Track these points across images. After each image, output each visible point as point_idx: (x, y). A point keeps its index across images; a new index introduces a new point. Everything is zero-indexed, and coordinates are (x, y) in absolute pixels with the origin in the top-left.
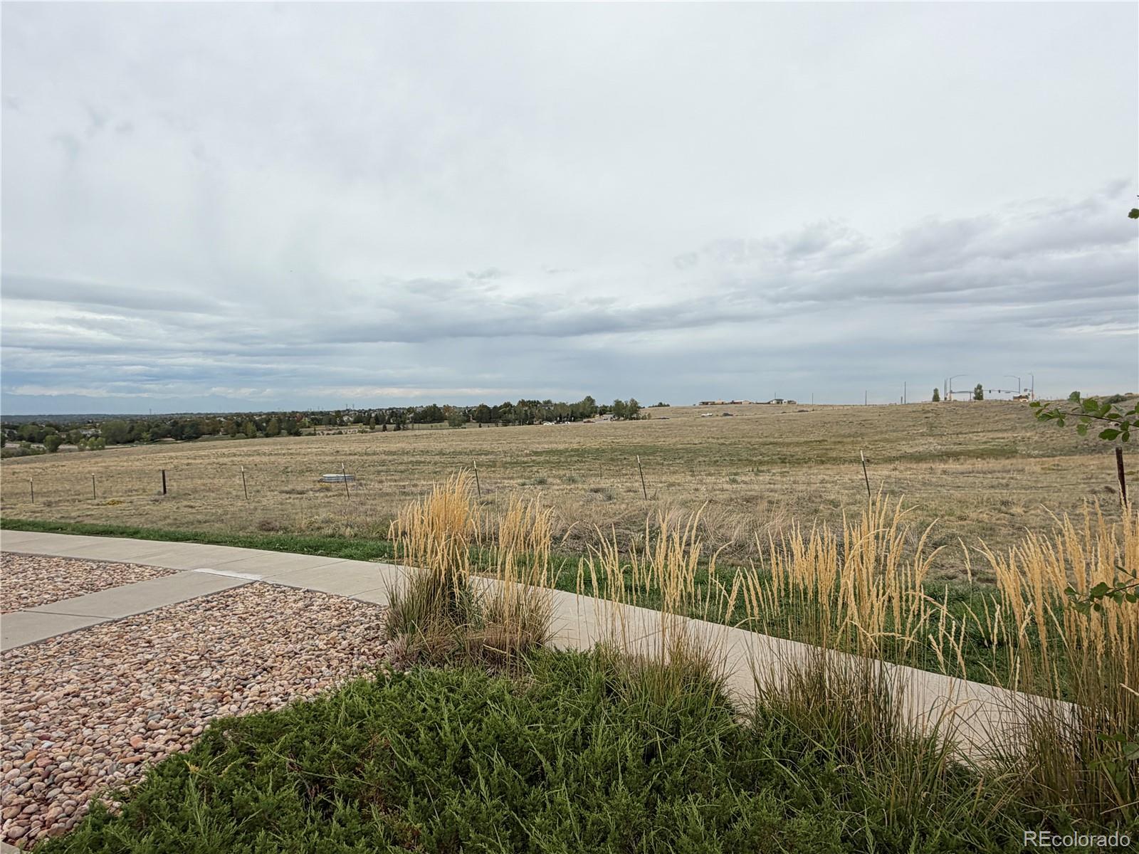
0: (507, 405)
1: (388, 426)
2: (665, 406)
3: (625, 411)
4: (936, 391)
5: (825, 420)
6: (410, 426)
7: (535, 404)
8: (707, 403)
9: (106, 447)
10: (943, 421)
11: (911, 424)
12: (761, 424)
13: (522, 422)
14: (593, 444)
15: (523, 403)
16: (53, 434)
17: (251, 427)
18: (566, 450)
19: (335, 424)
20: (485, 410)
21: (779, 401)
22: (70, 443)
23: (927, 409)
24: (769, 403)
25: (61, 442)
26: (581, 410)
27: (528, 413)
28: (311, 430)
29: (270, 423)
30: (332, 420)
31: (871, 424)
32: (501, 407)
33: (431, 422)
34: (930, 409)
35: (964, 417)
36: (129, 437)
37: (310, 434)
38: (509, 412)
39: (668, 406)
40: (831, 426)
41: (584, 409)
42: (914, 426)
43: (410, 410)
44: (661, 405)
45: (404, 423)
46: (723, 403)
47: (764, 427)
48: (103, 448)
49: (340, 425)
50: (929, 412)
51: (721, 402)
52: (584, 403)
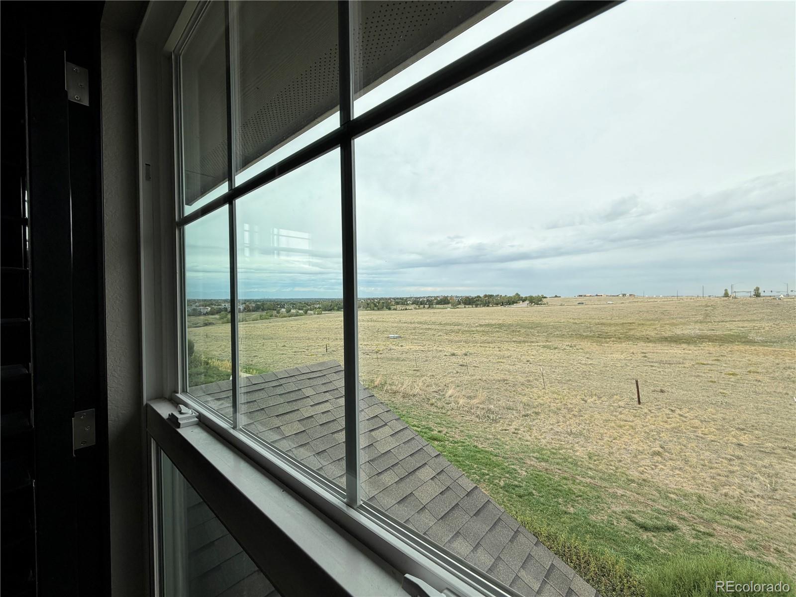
0: (479, 297)
1: (425, 306)
2: (558, 297)
3: (535, 301)
4: (726, 290)
5: (641, 310)
6: (434, 306)
7: (491, 296)
8: (581, 296)
9: (323, 312)
10: (716, 312)
11: (694, 314)
12: (602, 311)
13: (484, 306)
14: (509, 321)
15: (486, 296)
16: (306, 307)
17: (372, 305)
18: (495, 325)
19: (404, 304)
20: (467, 299)
21: (624, 295)
22: (311, 310)
23: (709, 304)
24: (618, 296)
25: (308, 310)
26: (513, 300)
27: (487, 301)
28: (395, 307)
29: (380, 304)
30: (402, 302)
31: (669, 313)
32: (475, 297)
33: (444, 304)
34: (710, 305)
35: (732, 310)
36: (330, 308)
37: (394, 310)
38: (478, 300)
39: (560, 297)
40: (643, 314)
41: (515, 299)
42: (695, 315)
43: (436, 298)
44: (556, 296)
45: (432, 304)
46: (590, 296)
47: (604, 313)
48: (321, 314)
49: (407, 305)
50: (709, 306)
51: (589, 295)
52: (514, 296)
